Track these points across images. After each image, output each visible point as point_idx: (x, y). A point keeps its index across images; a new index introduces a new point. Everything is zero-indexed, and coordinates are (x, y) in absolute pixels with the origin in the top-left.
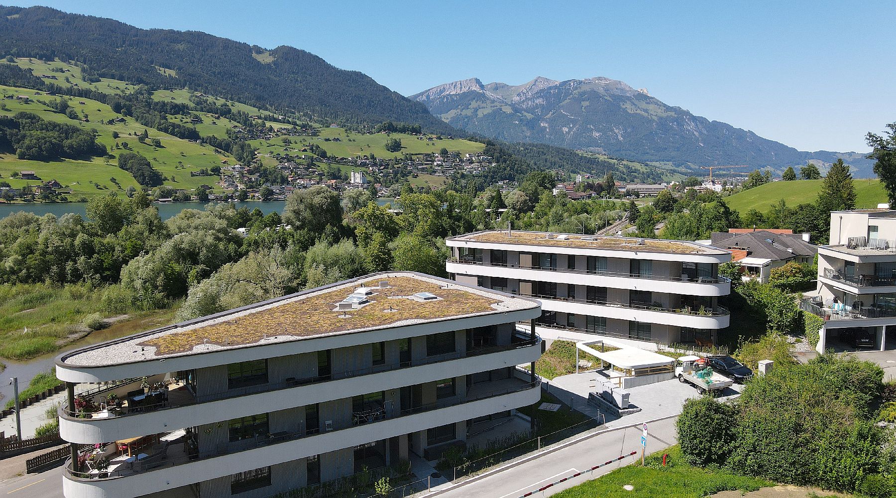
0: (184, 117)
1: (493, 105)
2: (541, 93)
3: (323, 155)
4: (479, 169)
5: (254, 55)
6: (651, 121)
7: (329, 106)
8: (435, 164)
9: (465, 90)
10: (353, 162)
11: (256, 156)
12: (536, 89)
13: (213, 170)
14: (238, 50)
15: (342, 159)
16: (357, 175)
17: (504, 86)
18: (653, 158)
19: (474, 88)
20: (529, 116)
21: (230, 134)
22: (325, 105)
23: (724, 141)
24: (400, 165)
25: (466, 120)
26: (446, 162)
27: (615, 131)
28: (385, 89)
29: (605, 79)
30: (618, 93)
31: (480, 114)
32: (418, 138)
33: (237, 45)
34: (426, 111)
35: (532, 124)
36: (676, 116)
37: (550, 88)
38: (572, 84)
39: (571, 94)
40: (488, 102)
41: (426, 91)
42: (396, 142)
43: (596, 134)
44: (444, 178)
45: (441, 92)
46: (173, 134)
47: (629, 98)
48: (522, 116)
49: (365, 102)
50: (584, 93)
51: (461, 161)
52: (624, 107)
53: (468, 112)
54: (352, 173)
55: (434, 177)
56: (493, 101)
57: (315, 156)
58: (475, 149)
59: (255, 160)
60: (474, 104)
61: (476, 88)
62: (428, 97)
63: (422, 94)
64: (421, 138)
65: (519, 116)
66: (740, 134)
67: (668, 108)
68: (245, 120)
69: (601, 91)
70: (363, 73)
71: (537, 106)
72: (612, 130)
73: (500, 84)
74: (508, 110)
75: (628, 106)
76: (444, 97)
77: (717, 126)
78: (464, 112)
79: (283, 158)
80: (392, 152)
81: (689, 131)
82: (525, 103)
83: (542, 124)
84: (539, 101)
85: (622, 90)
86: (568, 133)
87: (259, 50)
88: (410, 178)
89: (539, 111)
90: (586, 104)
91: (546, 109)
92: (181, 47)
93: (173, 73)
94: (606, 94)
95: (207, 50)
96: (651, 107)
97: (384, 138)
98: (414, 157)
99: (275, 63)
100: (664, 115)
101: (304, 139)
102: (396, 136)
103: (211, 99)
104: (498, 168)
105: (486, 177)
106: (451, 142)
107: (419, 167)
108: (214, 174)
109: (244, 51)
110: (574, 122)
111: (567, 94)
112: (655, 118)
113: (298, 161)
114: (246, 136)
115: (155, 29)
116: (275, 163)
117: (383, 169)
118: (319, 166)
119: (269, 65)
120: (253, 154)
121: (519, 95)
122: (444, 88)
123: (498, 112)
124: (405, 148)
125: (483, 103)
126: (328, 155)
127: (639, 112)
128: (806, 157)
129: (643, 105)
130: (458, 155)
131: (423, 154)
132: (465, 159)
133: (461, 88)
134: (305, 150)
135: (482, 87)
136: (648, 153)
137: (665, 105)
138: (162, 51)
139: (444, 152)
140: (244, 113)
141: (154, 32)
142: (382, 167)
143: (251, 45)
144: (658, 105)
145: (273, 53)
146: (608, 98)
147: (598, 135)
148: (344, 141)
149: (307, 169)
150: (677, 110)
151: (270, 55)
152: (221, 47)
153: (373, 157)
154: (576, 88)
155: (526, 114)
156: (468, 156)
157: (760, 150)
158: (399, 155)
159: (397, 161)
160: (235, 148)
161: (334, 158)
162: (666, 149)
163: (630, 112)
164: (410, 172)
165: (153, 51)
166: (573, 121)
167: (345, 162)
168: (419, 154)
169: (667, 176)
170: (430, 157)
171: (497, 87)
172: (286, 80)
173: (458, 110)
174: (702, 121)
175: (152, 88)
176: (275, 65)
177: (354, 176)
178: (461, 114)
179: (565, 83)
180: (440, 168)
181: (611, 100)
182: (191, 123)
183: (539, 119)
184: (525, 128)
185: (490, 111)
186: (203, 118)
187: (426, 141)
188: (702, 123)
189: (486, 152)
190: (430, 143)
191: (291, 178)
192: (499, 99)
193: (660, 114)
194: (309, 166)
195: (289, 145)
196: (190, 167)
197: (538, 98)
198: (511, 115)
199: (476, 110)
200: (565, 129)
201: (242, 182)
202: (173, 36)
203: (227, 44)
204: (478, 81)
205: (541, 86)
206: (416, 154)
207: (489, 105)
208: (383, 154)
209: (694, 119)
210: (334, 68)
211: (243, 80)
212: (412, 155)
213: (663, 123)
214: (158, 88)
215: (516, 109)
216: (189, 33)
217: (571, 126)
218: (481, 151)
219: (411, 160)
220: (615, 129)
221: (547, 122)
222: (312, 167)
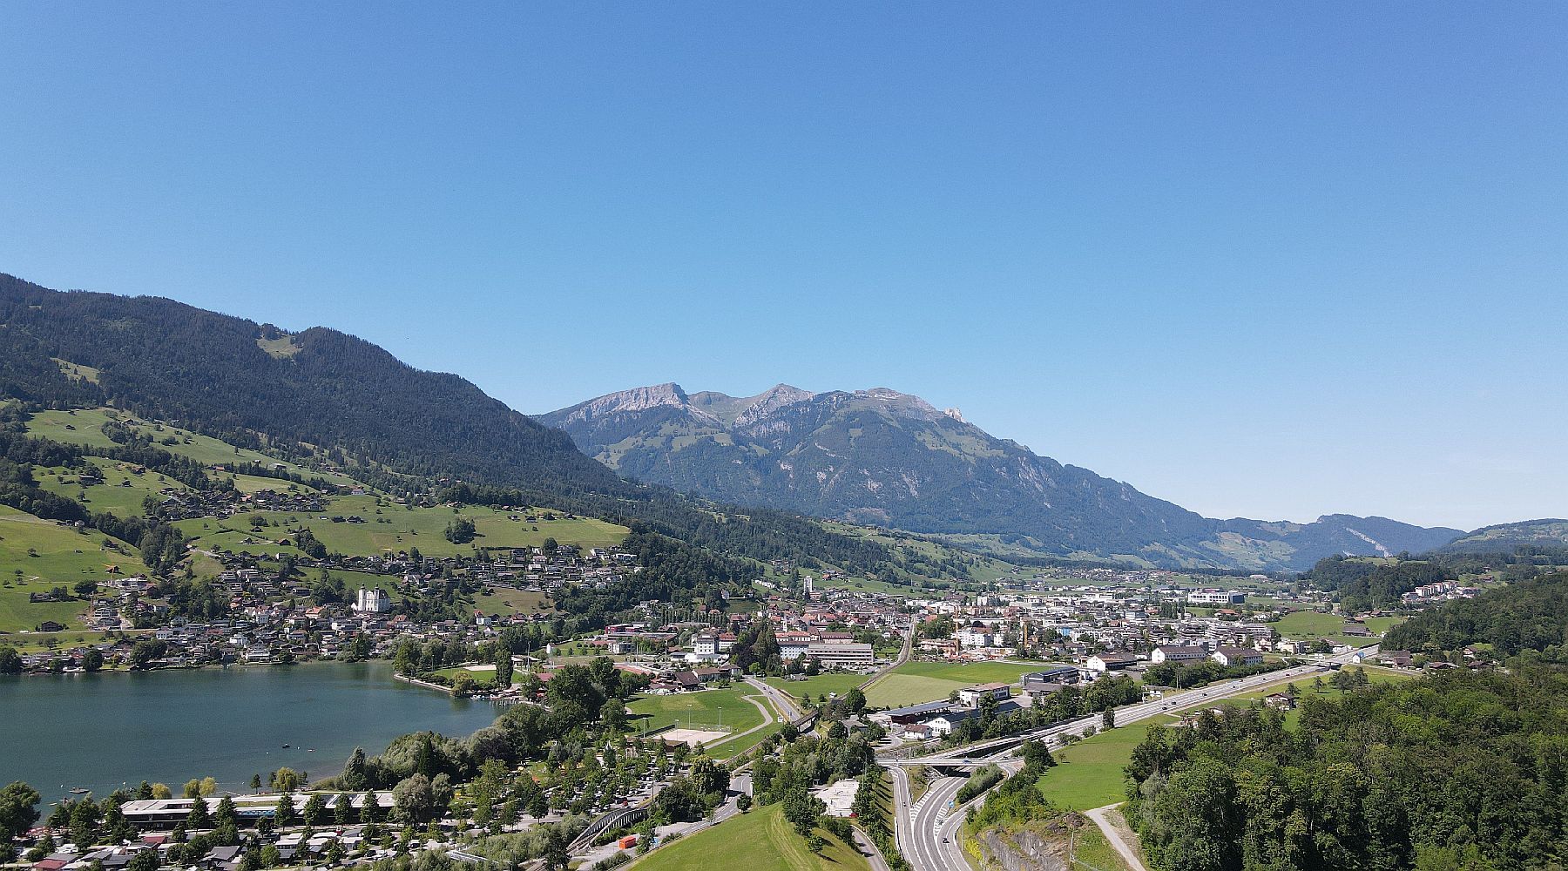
0: (69, 471)
1: (699, 430)
2: (783, 413)
3: (319, 552)
4: (609, 579)
5: (262, 342)
6: (963, 465)
7: (386, 436)
8: (530, 568)
9: (653, 403)
10: (373, 566)
11: (186, 554)
12: (776, 405)
13: (80, 589)
14: (231, 332)
15: (354, 560)
16: (371, 596)
17: (722, 398)
18: (969, 527)
19: (669, 401)
20: (761, 451)
21: (150, 507)
22: (381, 434)
23: (1084, 500)
24: (464, 571)
25: (652, 455)
26: (551, 564)
27: (906, 480)
28: (499, 406)
29: (890, 391)
30: (910, 415)
31: (677, 445)
32: (510, 518)
33: (230, 326)
34: (569, 445)
35: (763, 466)
36: (1005, 456)
37: (798, 404)
38: (835, 398)
39: (833, 415)
40: (690, 426)
41: (587, 403)
42: (465, 525)
43: (873, 485)
44: (541, 596)
45: (613, 405)
46: (28, 509)
47: (929, 425)
48: (749, 451)
49: (458, 429)
50: (856, 414)
51: (581, 562)
52: (920, 439)
53: (657, 443)
54: (361, 592)
55: (521, 594)
56: (700, 425)
57: (303, 554)
58: (610, 539)
59: (181, 563)
60: (667, 428)
61: (672, 401)
62: (589, 413)
63: (577, 408)
64: (516, 517)
65: (744, 452)
66: (1111, 489)
67: (994, 443)
68: (194, 474)
69: (884, 411)
70: (461, 376)
71: (775, 435)
72: (900, 479)
73: (715, 394)
74: (725, 440)
75: (929, 441)
76: (616, 414)
77: (1073, 475)
78: (649, 442)
79: (234, 560)
80: (456, 543)
81: (1026, 481)
82: (755, 429)
83: (782, 465)
84: (779, 426)
85: (917, 410)
86: (826, 481)
87: (273, 333)
88: (476, 596)
89: (778, 444)
90: (856, 432)
91: (790, 439)
92: (119, 325)
93: (91, 374)
94: (891, 417)
95: (171, 331)
96: (965, 440)
97: (445, 515)
98: (492, 554)
99: (298, 357)
100: (987, 454)
101: (294, 518)
102: (469, 513)
103: (145, 428)
104: (642, 577)
105: (617, 593)
106: (569, 525)
107: (500, 574)
108: (80, 597)
109: (245, 332)
110: (837, 463)
111: (827, 415)
112: (972, 460)
113: (263, 564)
114: (183, 510)
115: (80, 291)
116: (218, 571)
117: (429, 579)
118: (303, 575)
119: (286, 361)
120: (180, 552)
121: (746, 414)
122: (618, 399)
123: (707, 444)
124: (481, 536)
125: (682, 426)
126: (329, 551)
127: (944, 448)
128: (1215, 528)
129: (953, 437)
130: (575, 551)
131: (509, 548)
132: (587, 558)
133: (647, 399)
134: (286, 543)
135: (684, 398)
136: (960, 519)
137: (988, 437)
138: (81, 332)
139: (550, 547)
140: (194, 463)
141: (74, 296)
142: (429, 576)
143: (260, 324)
144: (977, 437)
145: (297, 338)
146: (894, 423)
147: (875, 486)
148: (371, 522)
149: (276, 582)
150: (1009, 447)
151: (292, 344)
152: (199, 327)
153: (416, 554)
154: (842, 406)
155: (754, 447)
156: (593, 552)
157: (1141, 515)
158: (466, 550)
159: (461, 562)
160: (148, 536)
161: (339, 558)
162: (989, 511)
163: (930, 448)
164: (480, 585)
165: (62, 333)
166: (835, 462)
167: (359, 566)
168: (504, 548)
169: (978, 566)
170: (522, 555)
171: (709, 400)
172: (314, 388)
173: (640, 439)
174: (1047, 464)
175: (33, 406)
176: (297, 360)
177: (364, 598)
178: (643, 446)
179: (822, 397)
180: (537, 576)
181: (900, 427)
182: (80, 483)
183: (777, 456)
184: (751, 473)
185: (695, 442)
186: (106, 472)
187: (524, 523)
188: (1048, 469)
189: (628, 545)
190: (529, 526)
191: (237, 603)
192: (713, 420)
193: (979, 453)
194: (283, 577)
195: (260, 531)
196: (37, 582)
197: (777, 420)
198: (730, 449)
199: (670, 438)
200: (821, 476)
201: (130, 613)
202: (109, 305)
203: (214, 322)
204: (677, 389)
205: (784, 400)
206: (500, 549)
207: (693, 431)
208: (436, 548)
209: (1034, 460)
210: (405, 367)
211: (230, 388)
212: (489, 549)
213: (984, 468)
214: (47, 407)
215: (739, 438)
216: (144, 301)
217: (832, 469)
218: (620, 542)
219: (488, 560)
220: (904, 476)
221: (790, 463)
222: (291, 576)
